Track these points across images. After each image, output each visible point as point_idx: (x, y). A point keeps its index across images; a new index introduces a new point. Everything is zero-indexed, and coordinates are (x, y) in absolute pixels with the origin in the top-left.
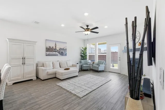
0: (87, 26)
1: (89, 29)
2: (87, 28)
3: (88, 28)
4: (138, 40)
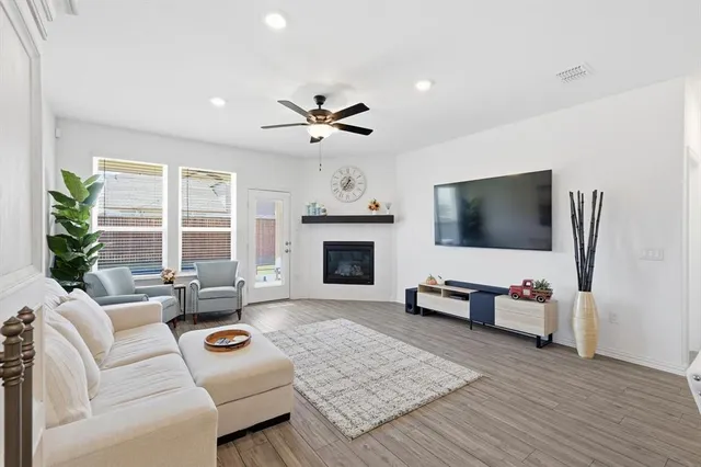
0: (320, 99)
1: (324, 113)
2: (317, 107)
3: (323, 107)
4: (358, 194)
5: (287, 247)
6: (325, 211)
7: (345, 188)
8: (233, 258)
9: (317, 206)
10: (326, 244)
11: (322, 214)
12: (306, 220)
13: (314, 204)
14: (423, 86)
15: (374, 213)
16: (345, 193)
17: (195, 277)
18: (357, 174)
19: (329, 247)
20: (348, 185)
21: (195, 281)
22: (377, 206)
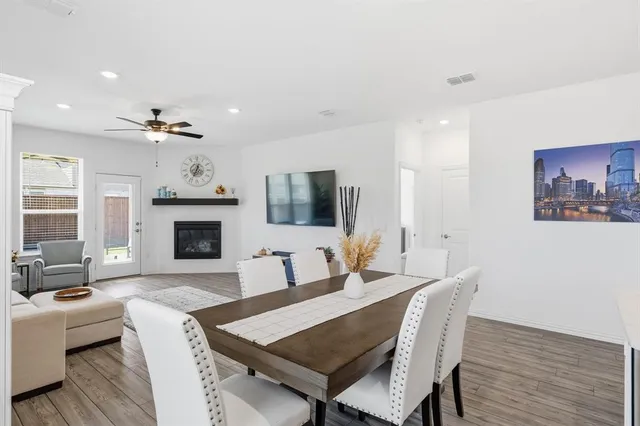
0: (156, 112)
1: (160, 123)
2: (153, 118)
3: (159, 118)
4: (207, 179)
5: (138, 227)
6: (175, 194)
7: (194, 175)
8: (80, 238)
9: (168, 190)
10: (177, 224)
11: (172, 197)
12: (157, 202)
13: (165, 188)
14: (234, 111)
15: (221, 196)
16: (195, 178)
17: (39, 256)
18: (205, 162)
19: (179, 226)
20: (197, 171)
21: (40, 260)
22: (223, 190)
